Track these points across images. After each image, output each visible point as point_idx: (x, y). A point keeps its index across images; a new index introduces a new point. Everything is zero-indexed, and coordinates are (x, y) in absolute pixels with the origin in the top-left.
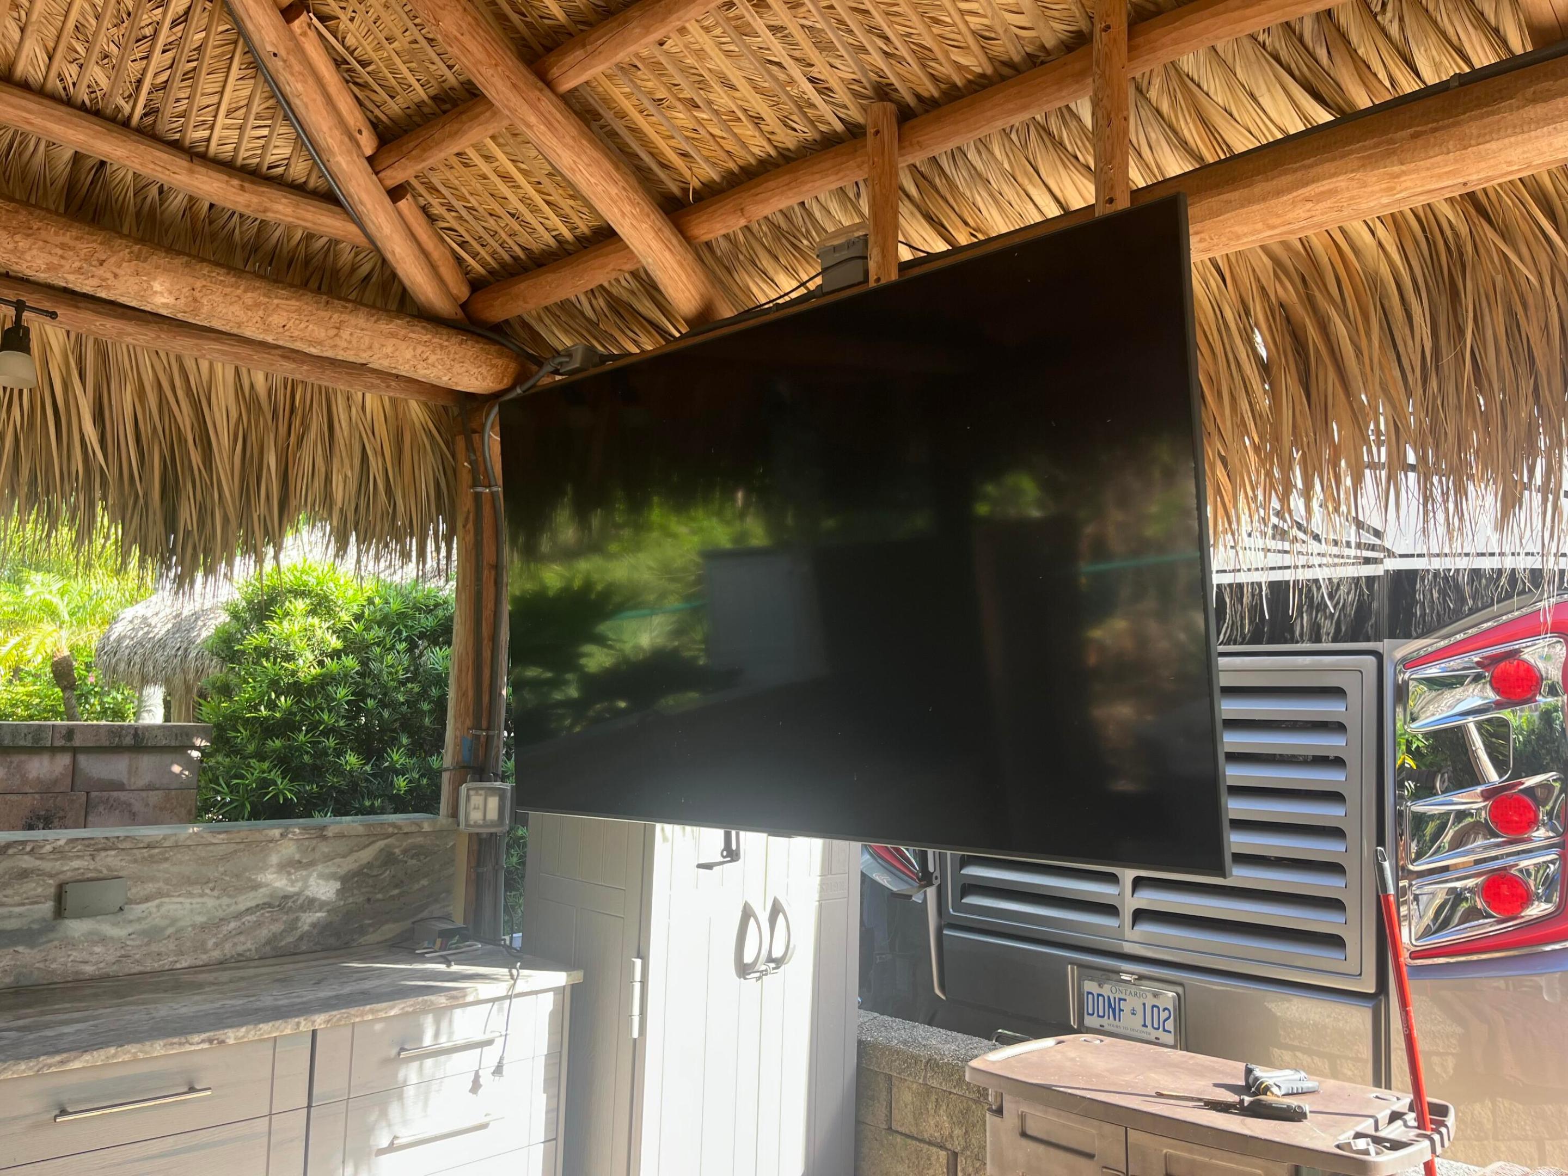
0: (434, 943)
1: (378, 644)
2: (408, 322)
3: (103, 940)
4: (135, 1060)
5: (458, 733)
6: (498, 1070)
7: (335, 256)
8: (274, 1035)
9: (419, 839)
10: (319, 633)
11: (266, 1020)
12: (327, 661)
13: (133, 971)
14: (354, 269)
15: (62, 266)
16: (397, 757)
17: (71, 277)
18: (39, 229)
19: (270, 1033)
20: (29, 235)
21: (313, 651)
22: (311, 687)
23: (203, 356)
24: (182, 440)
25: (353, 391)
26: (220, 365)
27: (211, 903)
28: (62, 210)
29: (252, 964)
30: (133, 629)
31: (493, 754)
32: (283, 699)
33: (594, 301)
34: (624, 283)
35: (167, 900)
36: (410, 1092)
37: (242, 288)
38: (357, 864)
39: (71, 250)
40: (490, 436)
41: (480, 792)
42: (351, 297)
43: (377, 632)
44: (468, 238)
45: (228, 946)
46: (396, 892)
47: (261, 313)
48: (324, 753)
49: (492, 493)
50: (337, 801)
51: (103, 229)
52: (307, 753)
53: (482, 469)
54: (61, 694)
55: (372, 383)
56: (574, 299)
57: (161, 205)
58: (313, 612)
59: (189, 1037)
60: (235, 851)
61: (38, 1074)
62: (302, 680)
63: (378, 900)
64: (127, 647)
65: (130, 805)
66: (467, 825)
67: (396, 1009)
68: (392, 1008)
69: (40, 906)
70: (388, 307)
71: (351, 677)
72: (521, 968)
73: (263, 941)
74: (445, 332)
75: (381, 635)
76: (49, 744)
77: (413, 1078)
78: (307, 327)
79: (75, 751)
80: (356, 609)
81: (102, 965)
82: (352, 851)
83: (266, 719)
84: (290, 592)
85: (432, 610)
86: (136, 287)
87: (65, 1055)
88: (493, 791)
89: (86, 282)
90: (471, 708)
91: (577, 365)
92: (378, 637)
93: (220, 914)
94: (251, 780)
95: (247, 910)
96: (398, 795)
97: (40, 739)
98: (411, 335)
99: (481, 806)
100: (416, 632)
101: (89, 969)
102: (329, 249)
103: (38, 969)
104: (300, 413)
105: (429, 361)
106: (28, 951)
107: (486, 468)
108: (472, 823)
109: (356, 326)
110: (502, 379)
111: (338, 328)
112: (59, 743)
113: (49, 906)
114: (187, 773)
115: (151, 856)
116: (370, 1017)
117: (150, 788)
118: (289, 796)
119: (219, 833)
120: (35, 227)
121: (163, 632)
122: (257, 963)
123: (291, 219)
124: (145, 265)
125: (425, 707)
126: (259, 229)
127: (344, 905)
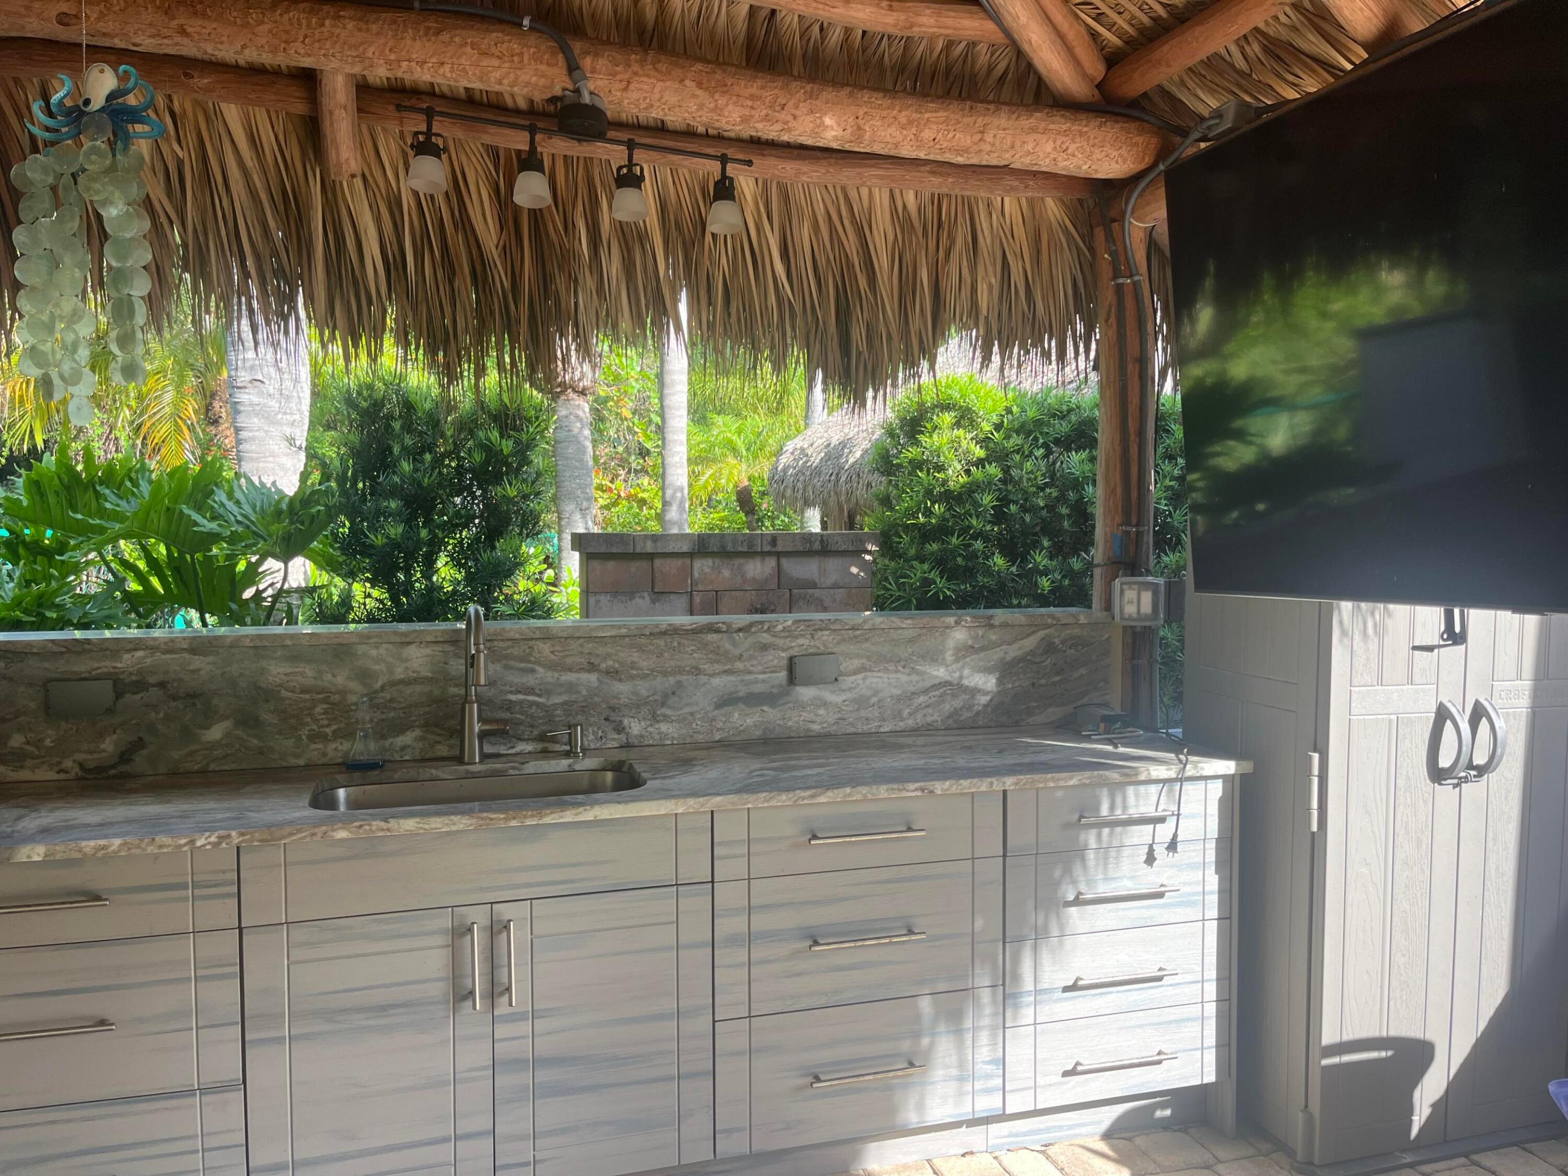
0: (1098, 727)
1: (1018, 452)
2: (1047, 114)
3: (825, 704)
4: (865, 800)
5: (1108, 530)
6: (1172, 846)
7: (973, 60)
8: (973, 790)
9: (1076, 631)
10: (964, 444)
11: (965, 777)
12: (973, 469)
13: (848, 732)
14: (990, 69)
15: (752, 116)
16: (1040, 559)
17: (760, 126)
18: (732, 85)
19: (969, 788)
20: (725, 92)
21: (960, 461)
22: (960, 494)
23: (863, 184)
24: (850, 266)
25: (993, 197)
26: (877, 190)
27: (904, 678)
28: (744, 63)
29: (940, 733)
30: (795, 459)
31: (1144, 549)
32: (936, 507)
33: (1248, 49)
34: (1283, 19)
35: (869, 674)
36: (1091, 855)
37: (897, 108)
38: (1021, 652)
39: (758, 100)
40: (1130, 223)
41: (1133, 586)
42: (991, 98)
43: (1016, 440)
44: (1104, 9)
45: (919, 716)
46: (1057, 678)
47: (914, 130)
48: (974, 555)
49: (1134, 284)
50: (987, 598)
51: (780, 75)
52: (960, 555)
53: (1122, 259)
54: (744, 519)
55: (1011, 186)
56: (1223, 52)
57: (822, 43)
58: (958, 424)
59: (906, 785)
60: (920, 635)
61: (795, 805)
62: (952, 488)
63: (1042, 685)
64: (791, 475)
65: (822, 600)
66: (1122, 618)
67: (1074, 780)
68: (1071, 778)
69: (777, 674)
70: (1025, 102)
71: (995, 484)
72: (1189, 753)
73: (947, 714)
74: (1083, 117)
75: (1019, 442)
76: (759, 550)
77: (1093, 844)
78: (955, 136)
79: (779, 555)
80: (995, 419)
81: (825, 725)
82: (1016, 640)
83: (924, 525)
84: (936, 406)
85: (1065, 416)
86: (811, 125)
87: (814, 791)
88: (1146, 586)
89: (772, 128)
90: (1120, 504)
91: (1229, 125)
92: (1017, 445)
93: (912, 689)
94: (915, 579)
95: (932, 686)
96: (1042, 595)
97: (754, 545)
98: (1052, 126)
99: (1135, 601)
100: (1051, 439)
101: (816, 727)
102: (967, 55)
103: (779, 725)
104: (946, 226)
105: (1069, 151)
106: (770, 710)
107: (1127, 258)
108: (1126, 616)
109: (998, 128)
110: (1143, 158)
111: (982, 132)
112: (767, 548)
113: (783, 675)
114: (862, 574)
115: (855, 637)
116: (1052, 785)
117: (835, 586)
118: (948, 593)
119: (907, 619)
120: (729, 83)
121: (817, 461)
122: (943, 732)
123: (935, 30)
124: (816, 102)
125: (1064, 511)
126: (905, 47)
127: (1013, 688)
